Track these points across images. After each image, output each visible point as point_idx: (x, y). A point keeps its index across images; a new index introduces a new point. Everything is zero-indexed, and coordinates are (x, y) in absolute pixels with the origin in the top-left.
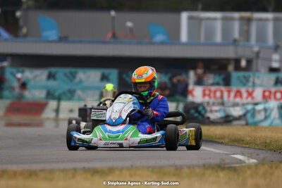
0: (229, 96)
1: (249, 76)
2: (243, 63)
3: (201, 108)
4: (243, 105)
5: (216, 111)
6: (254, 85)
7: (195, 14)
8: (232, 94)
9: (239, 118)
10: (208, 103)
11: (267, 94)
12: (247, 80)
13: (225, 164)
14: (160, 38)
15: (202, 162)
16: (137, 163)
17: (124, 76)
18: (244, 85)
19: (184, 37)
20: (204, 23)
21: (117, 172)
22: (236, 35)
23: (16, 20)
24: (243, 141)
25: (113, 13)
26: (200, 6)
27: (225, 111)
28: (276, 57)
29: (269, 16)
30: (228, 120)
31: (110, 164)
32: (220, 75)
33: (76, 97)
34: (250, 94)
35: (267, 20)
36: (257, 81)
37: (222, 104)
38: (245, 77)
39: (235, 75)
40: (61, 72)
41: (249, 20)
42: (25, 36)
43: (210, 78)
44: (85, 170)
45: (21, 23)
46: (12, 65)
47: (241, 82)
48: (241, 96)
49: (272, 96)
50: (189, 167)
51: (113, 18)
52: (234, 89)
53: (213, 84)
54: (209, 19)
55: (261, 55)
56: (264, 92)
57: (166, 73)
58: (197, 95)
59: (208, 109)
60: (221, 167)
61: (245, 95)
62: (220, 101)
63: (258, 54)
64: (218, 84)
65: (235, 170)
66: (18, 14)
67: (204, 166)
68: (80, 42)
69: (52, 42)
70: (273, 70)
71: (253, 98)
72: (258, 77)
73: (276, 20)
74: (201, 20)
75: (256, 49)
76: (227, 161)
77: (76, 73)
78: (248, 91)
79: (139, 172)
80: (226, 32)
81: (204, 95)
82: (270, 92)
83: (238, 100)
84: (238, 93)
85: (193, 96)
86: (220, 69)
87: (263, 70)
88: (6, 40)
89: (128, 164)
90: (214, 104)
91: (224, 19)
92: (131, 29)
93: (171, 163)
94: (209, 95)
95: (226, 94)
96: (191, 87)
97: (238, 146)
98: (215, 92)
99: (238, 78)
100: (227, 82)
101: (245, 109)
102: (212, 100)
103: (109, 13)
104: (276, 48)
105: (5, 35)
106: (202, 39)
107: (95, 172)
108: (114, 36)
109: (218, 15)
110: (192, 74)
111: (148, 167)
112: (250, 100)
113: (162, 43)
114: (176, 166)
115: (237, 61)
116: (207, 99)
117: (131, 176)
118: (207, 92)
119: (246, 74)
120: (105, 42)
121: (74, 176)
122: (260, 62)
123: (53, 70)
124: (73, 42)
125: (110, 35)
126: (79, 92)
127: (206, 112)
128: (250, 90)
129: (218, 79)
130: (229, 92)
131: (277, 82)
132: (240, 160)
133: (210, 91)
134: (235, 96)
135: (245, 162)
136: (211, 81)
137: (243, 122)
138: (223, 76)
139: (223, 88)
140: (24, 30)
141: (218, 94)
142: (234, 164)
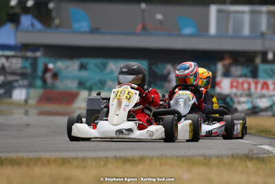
0: (256, 88)
2: (270, 56)
3: (228, 100)
4: (270, 96)
5: (244, 103)
7: (224, 7)
8: (259, 86)
9: (266, 109)
10: (236, 95)
12: (273, 72)
13: (253, 154)
14: (188, 31)
15: (230, 152)
16: (167, 153)
17: (154, 67)
18: (271, 77)
19: (213, 30)
20: (232, 16)
21: (148, 161)
22: (264, 28)
23: (49, 11)
24: (270, 132)
25: (143, 6)
27: (252, 102)
30: (255, 111)
31: (141, 153)
32: (247, 67)
33: (107, 88)
37: (250, 95)
38: (272, 70)
39: (262, 67)
40: (92, 62)
42: (58, 27)
43: (237, 70)
44: (117, 159)
45: (54, 14)
46: (45, 55)
47: (268, 74)
48: (268, 88)
50: (218, 157)
51: (143, 11)
52: (261, 80)
53: (241, 76)
54: (237, 12)
58: (225, 86)
59: (236, 100)
60: (249, 157)
61: (271, 87)
62: (247, 92)
64: (245, 76)
65: (263, 160)
66: (51, 5)
67: (233, 156)
68: (111, 33)
69: (84, 33)
74: (229, 13)
76: (255, 152)
77: (106, 63)
78: (274, 84)
79: (170, 161)
80: (254, 25)
81: (232, 87)
83: (265, 92)
84: (265, 85)
85: (221, 87)
86: (247, 61)
88: (39, 31)
89: (158, 153)
90: (241, 96)
91: (252, 12)
92: (161, 22)
93: (200, 152)
94: (237, 87)
95: (253, 86)
96: (218, 79)
97: (265, 137)
98: (243, 83)
99: (265, 71)
100: (254, 74)
101: (273, 100)
102: (240, 92)
103: (140, 6)
105: (38, 25)
106: (230, 32)
107: (126, 160)
108: (144, 28)
109: (246, 8)
111: (178, 157)
113: (191, 36)
114: (205, 156)
115: (264, 54)
116: (234, 90)
117: (161, 165)
118: (235, 84)
119: (273, 67)
120: (135, 34)
121: (105, 165)
123: (85, 61)
124: (104, 33)
125: (140, 27)
126: (110, 83)
127: (234, 102)
129: (245, 70)
130: (256, 83)
132: (268, 151)
133: (237, 82)
134: (262, 88)
135: (272, 153)
136: (238, 73)
137: (270, 113)
138: (250, 68)
139: (251, 80)
140: (57, 22)
141: (246, 86)
142: (262, 154)
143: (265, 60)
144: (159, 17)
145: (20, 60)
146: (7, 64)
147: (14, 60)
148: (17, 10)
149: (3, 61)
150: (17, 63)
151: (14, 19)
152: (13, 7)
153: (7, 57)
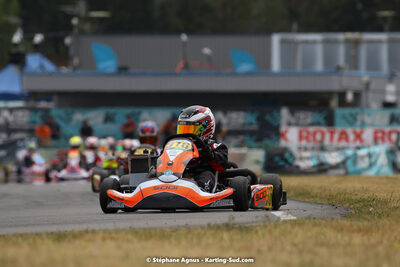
0: (332, 138)
1: (357, 114)
2: (350, 97)
6: (363, 124)
8: (336, 136)
9: (337, 167)
11: (380, 135)
12: (354, 118)
14: (245, 67)
18: (351, 124)
19: (276, 66)
20: (300, 48)
22: (341, 61)
25: (184, 37)
26: (295, 26)
27: (318, 158)
28: (391, 88)
29: (383, 36)
32: (320, 112)
34: (358, 136)
35: (380, 42)
36: (367, 120)
38: (351, 115)
39: (339, 112)
40: (121, 113)
41: (357, 43)
42: (75, 68)
43: (307, 117)
45: (72, 52)
46: (60, 106)
47: (347, 121)
48: (347, 139)
49: (386, 138)
51: (184, 44)
52: (338, 129)
53: (312, 124)
54: (306, 42)
55: (373, 86)
56: (376, 133)
57: (252, 112)
58: (292, 138)
61: (352, 137)
62: (318, 145)
63: (367, 85)
64: (318, 124)
66: (68, 41)
68: (145, 74)
70: (387, 105)
71: (361, 141)
72: (369, 115)
73: (390, 41)
74: (297, 43)
75: (365, 78)
77: (139, 113)
78: (355, 133)
80: (329, 58)
81: (301, 138)
82: (383, 133)
83: (343, 143)
84: (344, 136)
85: (286, 140)
86: (319, 105)
87: (375, 106)
91: (326, 42)
92: (209, 58)
94: (307, 139)
95: (327, 136)
96: (283, 128)
98: (315, 134)
99: (344, 117)
100: (330, 121)
102: (311, 145)
103: (179, 38)
104: (391, 78)
105: (49, 67)
106: (299, 67)
108: (186, 66)
109: (317, 37)
110: (285, 112)
112: (358, 143)
113: (248, 74)
115: (342, 95)
116: (304, 143)
118: (304, 134)
119: (354, 111)
120: (175, 74)
122: (371, 95)
123: (111, 110)
124: (134, 75)
125: (181, 65)
128: (358, 130)
129: (319, 117)
130: (332, 133)
131: (393, 120)
133: (308, 133)
134: (340, 139)
136: (309, 120)
138: (324, 114)
139: (324, 129)
140: (76, 61)
141: (318, 137)
143: (343, 103)
144: (207, 51)
145: (27, 113)
146: (11, 118)
147: (20, 114)
148: (21, 49)
149: (6, 114)
150: (23, 116)
151: (18, 60)
152: (16, 45)
153: (11, 110)
